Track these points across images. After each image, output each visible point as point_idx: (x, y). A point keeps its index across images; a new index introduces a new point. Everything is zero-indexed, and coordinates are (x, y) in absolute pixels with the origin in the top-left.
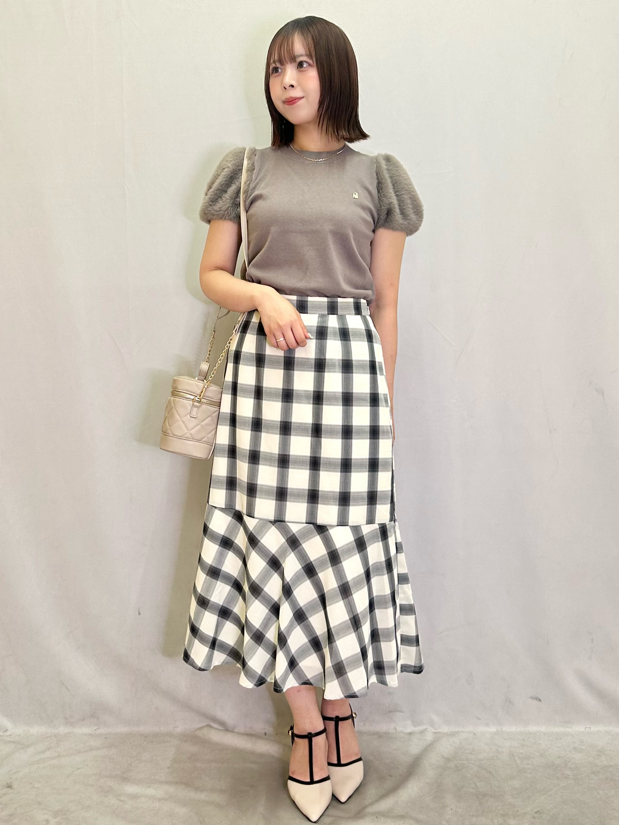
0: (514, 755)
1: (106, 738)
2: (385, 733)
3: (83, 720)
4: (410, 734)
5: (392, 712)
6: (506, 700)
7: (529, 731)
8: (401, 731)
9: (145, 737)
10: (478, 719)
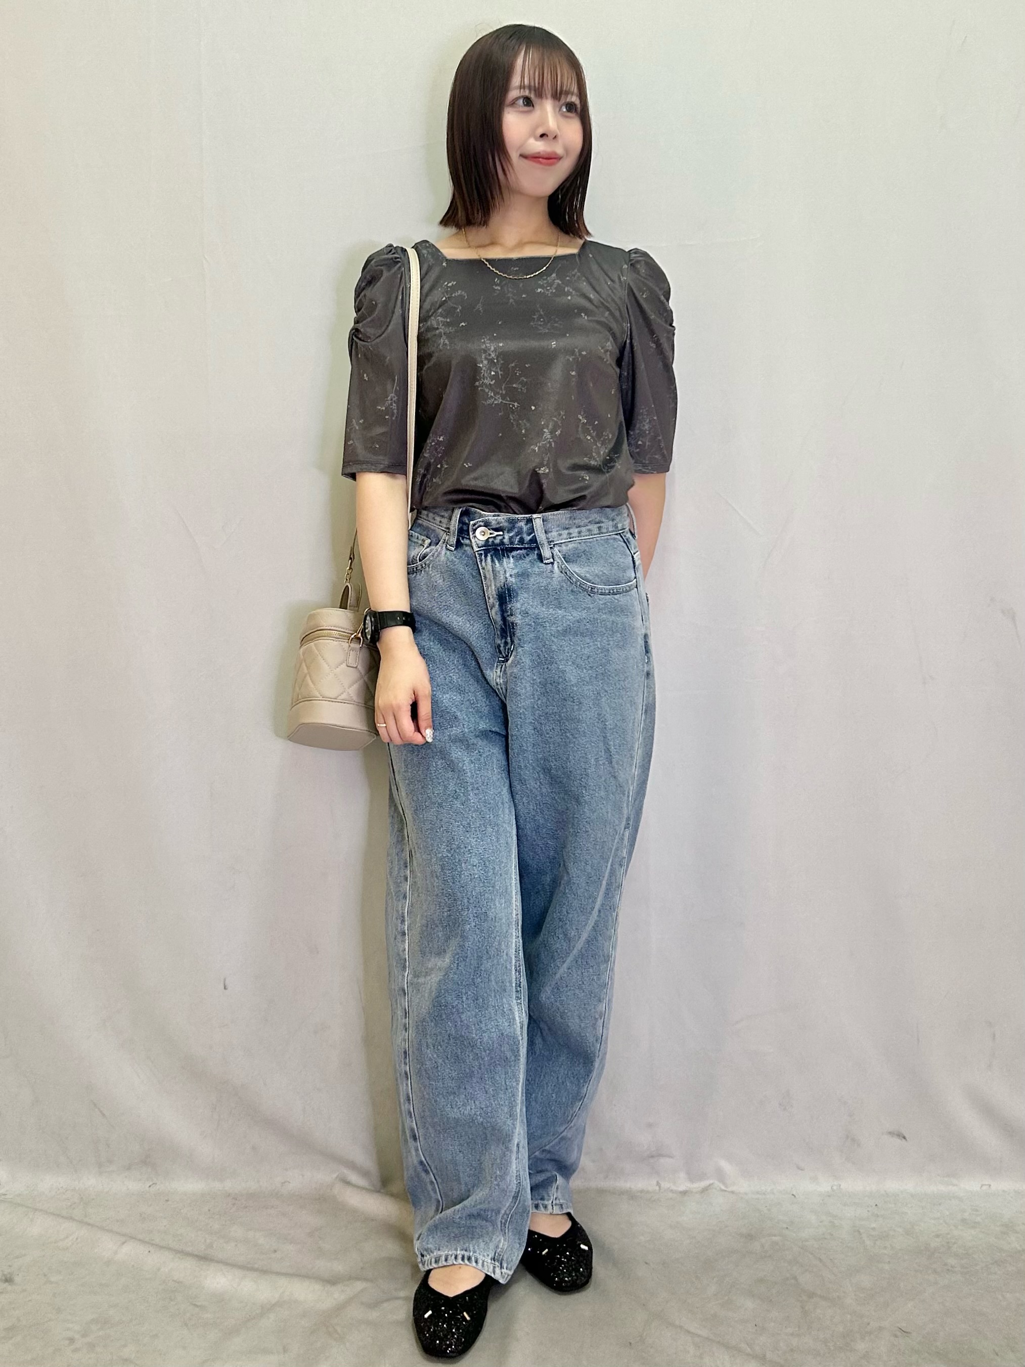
0: (862, 1231)
1: (167, 1201)
2: (642, 1191)
3: (129, 1168)
4: (684, 1193)
5: (652, 1157)
6: (847, 1137)
7: (885, 1191)
8: (669, 1188)
9: (233, 1198)
10: (799, 1168)
